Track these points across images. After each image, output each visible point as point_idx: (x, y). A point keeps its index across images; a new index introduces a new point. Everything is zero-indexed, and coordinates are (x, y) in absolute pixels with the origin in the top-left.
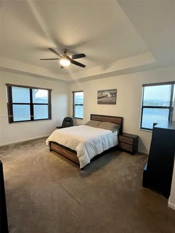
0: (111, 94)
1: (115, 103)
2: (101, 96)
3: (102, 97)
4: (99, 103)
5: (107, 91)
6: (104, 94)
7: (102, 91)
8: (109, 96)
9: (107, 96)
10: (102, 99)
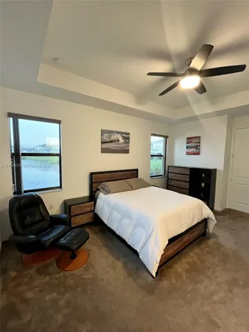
0: (124, 138)
1: (127, 152)
2: (108, 140)
3: (111, 142)
4: (104, 151)
5: (118, 133)
6: (114, 137)
7: (111, 132)
8: (122, 141)
9: (118, 141)
10: (110, 144)
